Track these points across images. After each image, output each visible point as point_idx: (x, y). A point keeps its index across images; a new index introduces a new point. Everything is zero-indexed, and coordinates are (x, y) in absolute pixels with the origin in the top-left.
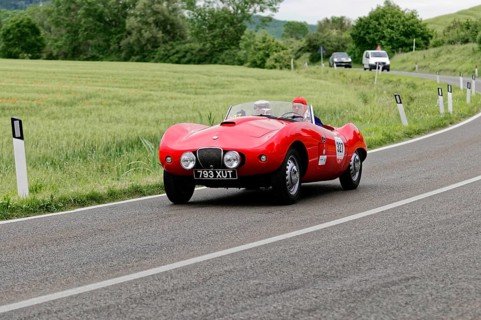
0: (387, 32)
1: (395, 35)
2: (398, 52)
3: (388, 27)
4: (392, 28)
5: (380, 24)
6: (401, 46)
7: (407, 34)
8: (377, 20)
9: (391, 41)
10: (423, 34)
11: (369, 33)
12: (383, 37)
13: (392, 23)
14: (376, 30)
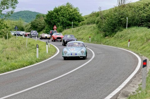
0: (61, 18)
1: (65, 20)
2: (66, 29)
3: (62, 16)
4: (64, 17)
5: (58, 15)
6: (68, 26)
7: (71, 20)
8: (57, 12)
9: (63, 23)
10: (79, 19)
11: (53, 19)
12: (59, 21)
13: (64, 14)
14: (56, 18)
